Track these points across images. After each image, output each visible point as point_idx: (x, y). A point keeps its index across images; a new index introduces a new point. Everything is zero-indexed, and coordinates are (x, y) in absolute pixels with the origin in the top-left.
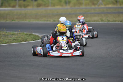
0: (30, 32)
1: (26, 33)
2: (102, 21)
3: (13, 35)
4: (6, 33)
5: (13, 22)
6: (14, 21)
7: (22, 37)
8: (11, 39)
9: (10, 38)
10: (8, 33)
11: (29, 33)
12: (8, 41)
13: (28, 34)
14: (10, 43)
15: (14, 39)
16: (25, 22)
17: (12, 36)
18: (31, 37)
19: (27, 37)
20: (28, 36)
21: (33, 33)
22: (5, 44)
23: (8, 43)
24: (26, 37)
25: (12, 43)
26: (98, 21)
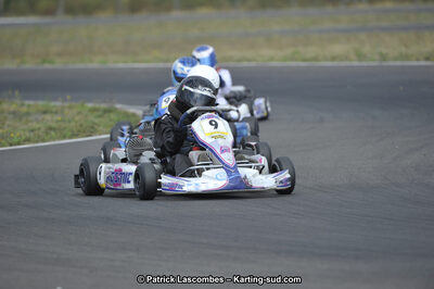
0: (105, 102)
1: (90, 105)
2: (360, 57)
3: (45, 112)
4: (23, 105)
5: (47, 66)
6: (52, 62)
7: (77, 118)
8: (39, 129)
9: (35, 125)
10: (29, 106)
11: (103, 106)
12: (28, 134)
13: (97, 110)
14: (37, 142)
15: (51, 129)
16: (90, 66)
17: (43, 116)
18: (111, 120)
19: (97, 121)
20: (100, 116)
21: (118, 106)
22: (19, 144)
23: (28, 140)
24: (92, 118)
25: (43, 141)
26: (347, 58)
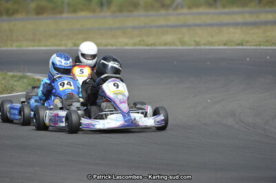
0: (20, 72)
1: (11, 74)
2: (183, 43)
7: (2, 82)
11: (19, 74)
13: (16, 77)
16: (10, 48)
18: (24, 83)
19: (15, 83)
20: (18, 81)
21: (28, 74)
24: (12, 82)
